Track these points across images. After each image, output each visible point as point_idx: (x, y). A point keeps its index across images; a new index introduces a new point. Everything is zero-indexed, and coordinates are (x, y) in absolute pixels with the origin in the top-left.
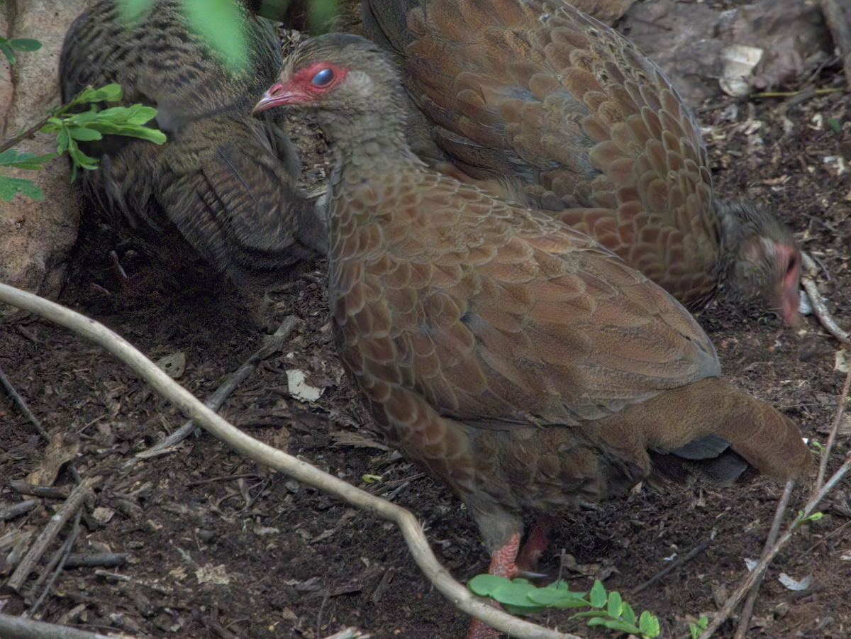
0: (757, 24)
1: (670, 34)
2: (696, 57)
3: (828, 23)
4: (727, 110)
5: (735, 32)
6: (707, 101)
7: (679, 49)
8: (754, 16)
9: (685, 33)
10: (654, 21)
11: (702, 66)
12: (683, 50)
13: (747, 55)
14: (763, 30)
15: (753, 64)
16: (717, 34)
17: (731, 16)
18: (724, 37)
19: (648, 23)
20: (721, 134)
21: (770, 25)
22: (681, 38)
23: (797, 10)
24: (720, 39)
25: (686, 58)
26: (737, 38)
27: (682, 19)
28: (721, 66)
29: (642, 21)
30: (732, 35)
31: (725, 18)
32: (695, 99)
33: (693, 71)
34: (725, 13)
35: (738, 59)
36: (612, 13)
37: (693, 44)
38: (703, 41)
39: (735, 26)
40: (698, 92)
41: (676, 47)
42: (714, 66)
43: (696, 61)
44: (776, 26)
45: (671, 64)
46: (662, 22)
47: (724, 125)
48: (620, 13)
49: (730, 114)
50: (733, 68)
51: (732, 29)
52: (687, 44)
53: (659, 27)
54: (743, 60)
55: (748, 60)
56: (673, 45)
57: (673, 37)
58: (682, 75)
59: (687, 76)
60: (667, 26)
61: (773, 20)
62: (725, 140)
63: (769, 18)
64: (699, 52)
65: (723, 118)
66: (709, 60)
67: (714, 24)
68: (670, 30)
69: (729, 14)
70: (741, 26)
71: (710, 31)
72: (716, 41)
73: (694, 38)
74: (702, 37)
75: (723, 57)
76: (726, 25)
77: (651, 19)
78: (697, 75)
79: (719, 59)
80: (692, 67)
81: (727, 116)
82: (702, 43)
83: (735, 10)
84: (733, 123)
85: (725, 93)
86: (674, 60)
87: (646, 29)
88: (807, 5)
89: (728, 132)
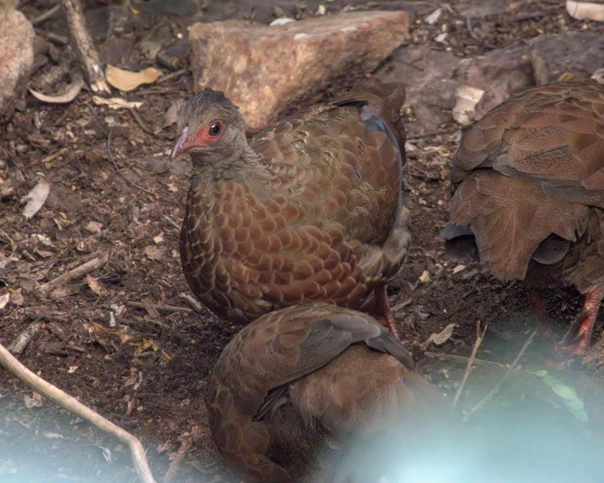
0: (485, 71)
1: (422, 73)
2: (438, 93)
3: (534, 75)
4: (455, 134)
5: (468, 75)
6: (443, 126)
7: (426, 86)
8: (485, 65)
9: (432, 73)
10: (412, 63)
11: (442, 100)
12: (429, 86)
13: (473, 94)
14: (489, 76)
15: (476, 101)
16: (455, 76)
17: (467, 63)
18: (459, 78)
19: (406, 64)
20: (446, 153)
21: (495, 73)
22: (429, 77)
23: (515, 63)
24: (456, 80)
25: (431, 93)
26: (469, 80)
27: (432, 63)
28: (454, 101)
29: (402, 62)
30: (466, 78)
31: (462, 65)
32: (434, 124)
33: (434, 103)
34: (463, 61)
35: (467, 97)
36: (378, 56)
37: (437, 82)
38: (444, 80)
39: (469, 71)
40: (437, 119)
41: (423, 84)
42: (450, 100)
43: (438, 95)
44: (499, 73)
45: (419, 96)
46: (416, 64)
47: (450, 146)
48: (385, 56)
49: (456, 137)
50: (462, 103)
51: (466, 73)
52: (432, 82)
53: (415, 67)
54: (469, 98)
55: (473, 98)
56: (422, 82)
57: (423, 76)
58: (426, 105)
59: (430, 106)
60: (421, 67)
61: (497, 69)
62: (448, 158)
63: (495, 67)
64: (441, 89)
65: (450, 140)
66: (447, 95)
67: (454, 68)
68: (422, 70)
69: (465, 62)
70: (473, 71)
71: (450, 74)
72: (453, 82)
73: (438, 78)
74: (444, 78)
75: (456, 95)
76: (462, 71)
77: (409, 61)
78: (437, 106)
79: (453, 95)
80: (434, 99)
81: (453, 139)
82: (443, 82)
83: (471, 59)
84: (456, 145)
85: (455, 122)
86: (422, 93)
87: (405, 68)
88: (523, 59)
89: (452, 152)
